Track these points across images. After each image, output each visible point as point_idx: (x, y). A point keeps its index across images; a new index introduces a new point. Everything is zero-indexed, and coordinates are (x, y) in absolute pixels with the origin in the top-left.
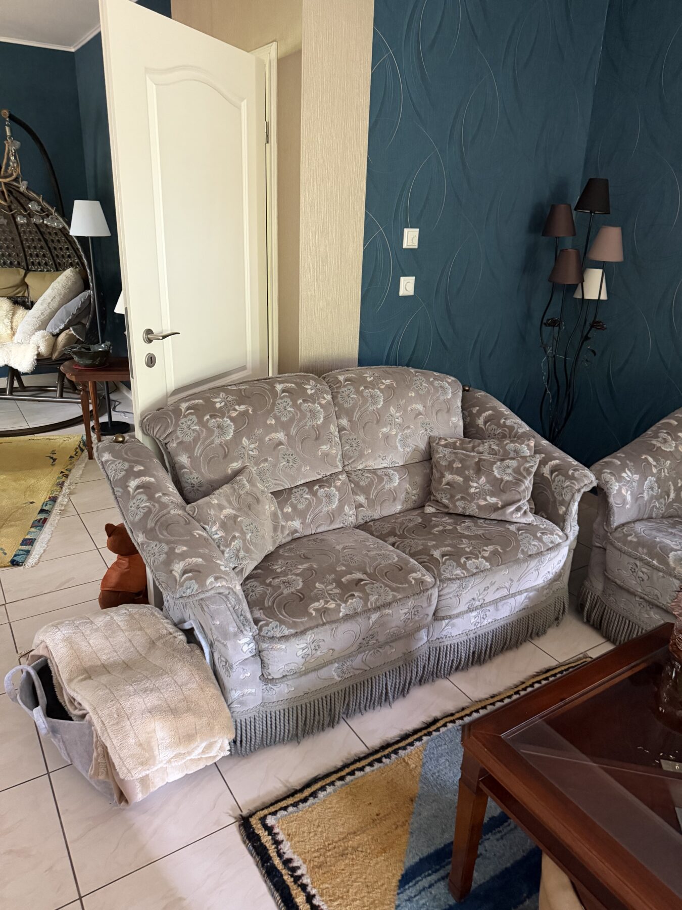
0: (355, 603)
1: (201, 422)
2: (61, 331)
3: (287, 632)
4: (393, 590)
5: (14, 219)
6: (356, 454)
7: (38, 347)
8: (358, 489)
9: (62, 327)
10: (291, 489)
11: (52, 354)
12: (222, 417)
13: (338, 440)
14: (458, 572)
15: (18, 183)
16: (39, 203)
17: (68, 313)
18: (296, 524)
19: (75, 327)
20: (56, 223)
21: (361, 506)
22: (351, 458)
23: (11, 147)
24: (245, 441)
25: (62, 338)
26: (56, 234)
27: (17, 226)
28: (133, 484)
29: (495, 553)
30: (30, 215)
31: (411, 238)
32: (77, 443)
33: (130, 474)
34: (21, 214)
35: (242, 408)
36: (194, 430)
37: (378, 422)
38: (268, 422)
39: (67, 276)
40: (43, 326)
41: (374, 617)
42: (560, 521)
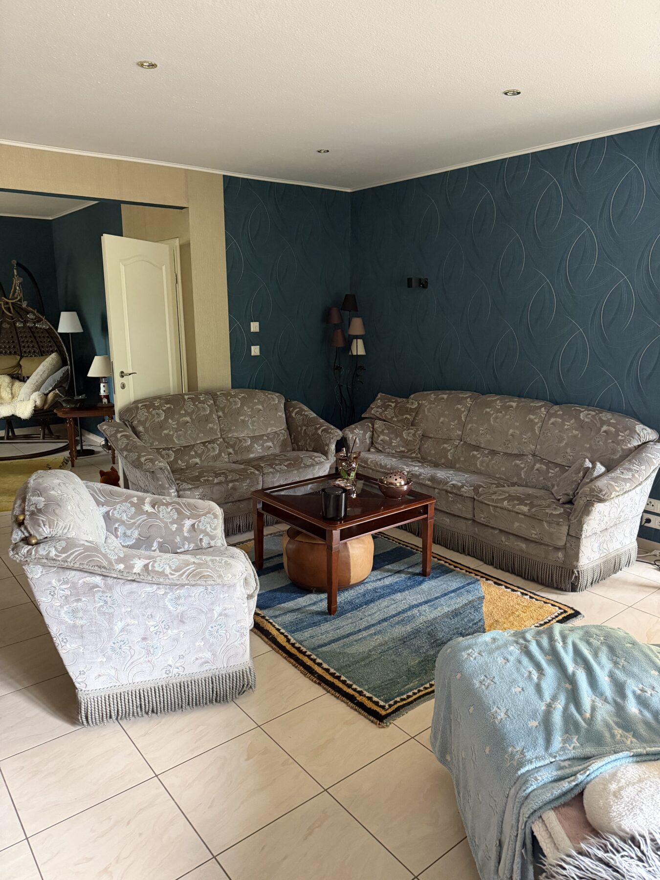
0: (222, 478)
1: (148, 412)
2: (50, 391)
3: (190, 487)
4: (239, 475)
5: (14, 324)
6: (227, 429)
7: (36, 402)
8: (229, 445)
9: (50, 389)
10: (194, 445)
11: (44, 406)
12: (159, 409)
13: (217, 422)
14: (271, 470)
15: (21, 302)
16: (35, 315)
17: (54, 381)
18: (197, 460)
19: (60, 388)
20: (44, 325)
21: (231, 454)
22: (225, 431)
23: (17, 281)
24: (170, 421)
25: (51, 396)
26: (42, 332)
27: (16, 330)
28: (119, 435)
29: (289, 464)
30: (25, 322)
31: (255, 327)
32: (62, 460)
33: (117, 432)
34: (19, 321)
35: (168, 406)
36: (145, 415)
37: (238, 414)
38: (181, 412)
39: (52, 359)
40: (37, 388)
41: (230, 485)
42: (325, 453)
